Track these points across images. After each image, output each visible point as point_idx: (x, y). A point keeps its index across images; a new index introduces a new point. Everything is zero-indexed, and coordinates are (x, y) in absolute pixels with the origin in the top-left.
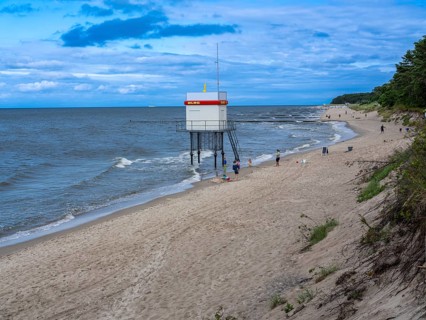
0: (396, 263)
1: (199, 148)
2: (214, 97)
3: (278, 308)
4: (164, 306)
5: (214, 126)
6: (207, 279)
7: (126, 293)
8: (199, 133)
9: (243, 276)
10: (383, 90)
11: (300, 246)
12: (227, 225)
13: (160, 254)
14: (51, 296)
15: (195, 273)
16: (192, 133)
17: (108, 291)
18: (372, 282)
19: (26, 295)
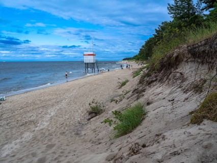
0: (156, 80)
1: (88, 68)
2: (92, 53)
3: (113, 102)
4: (76, 104)
5: (92, 61)
6: (90, 96)
7: (64, 101)
8: (88, 63)
9: (101, 95)
10: (136, 56)
11: (118, 88)
12: (96, 84)
13: (75, 91)
14: (38, 102)
15: (86, 95)
16: (86, 63)
17: (58, 100)
18: (148, 87)
19: (30, 102)
